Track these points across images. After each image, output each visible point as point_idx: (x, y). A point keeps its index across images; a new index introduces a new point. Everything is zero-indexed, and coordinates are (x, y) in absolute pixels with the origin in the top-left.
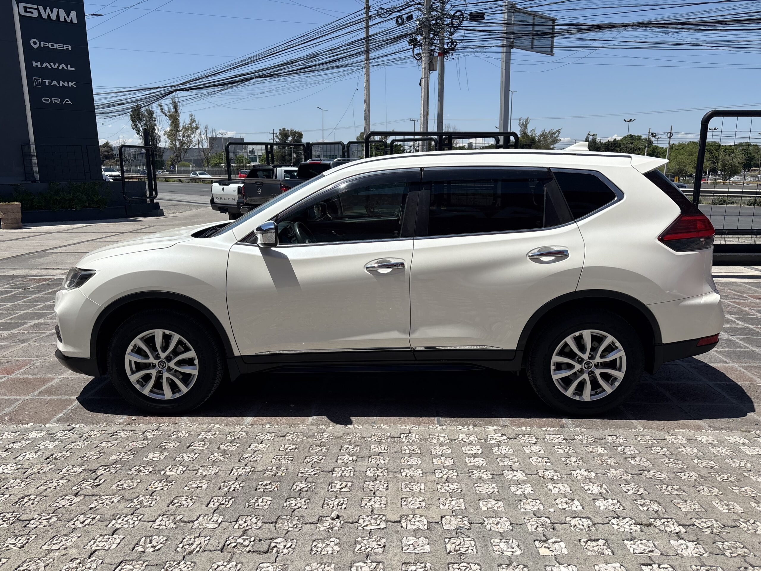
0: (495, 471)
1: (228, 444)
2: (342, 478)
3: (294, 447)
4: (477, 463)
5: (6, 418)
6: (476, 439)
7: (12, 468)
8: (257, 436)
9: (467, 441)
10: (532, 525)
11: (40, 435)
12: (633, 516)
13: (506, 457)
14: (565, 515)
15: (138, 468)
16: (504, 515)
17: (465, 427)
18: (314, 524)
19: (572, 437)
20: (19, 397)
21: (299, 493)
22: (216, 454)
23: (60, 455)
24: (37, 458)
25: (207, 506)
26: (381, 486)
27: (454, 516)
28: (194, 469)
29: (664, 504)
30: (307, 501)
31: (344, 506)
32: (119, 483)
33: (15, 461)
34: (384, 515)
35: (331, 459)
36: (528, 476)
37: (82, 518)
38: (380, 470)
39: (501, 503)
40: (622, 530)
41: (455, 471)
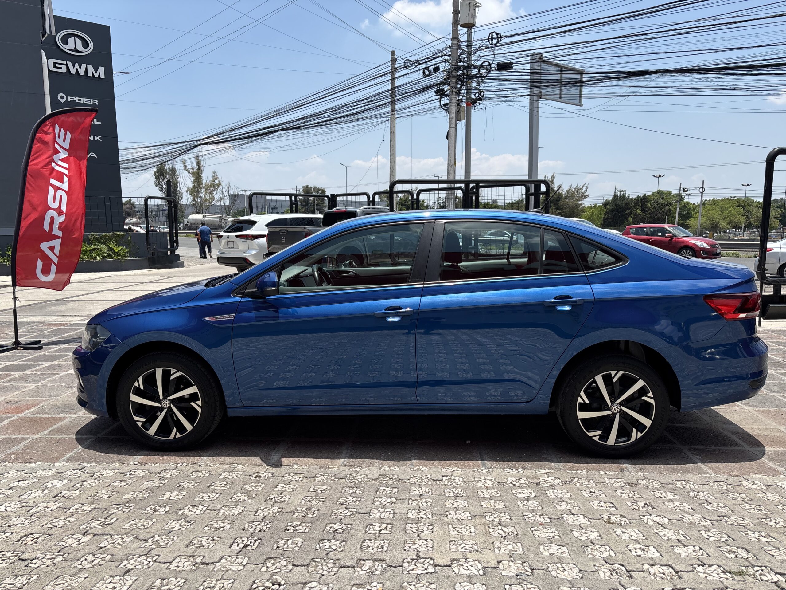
0: (553, 514)
1: (253, 484)
2: (381, 520)
3: (325, 488)
4: (531, 506)
5: (12, 457)
6: (527, 482)
7: (16, 506)
8: (283, 477)
9: (517, 484)
10: (604, 573)
11: (47, 473)
12: (720, 564)
13: (563, 501)
14: (641, 563)
15: (153, 507)
16: (570, 561)
17: (514, 470)
18: (351, 567)
19: (635, 481)
20: (28, 436)
21: (333, 534)
22: (239, 494)
23: (69, 493)
24: (44, 496)
25: (230, 547)
26: (425, 529)
27: (512, 561)
28: (215, 509)
29: (753, 551)
30: (342, 544)
31: (385, 549)
32: (132, 522)
33: (19, 499)
34: (431, 559)
35: (366, 500)
36: (591, 521)
37: (90, 558)
38: (423, 512)
39: (564, 549)
40: (710, 578)
41: (507, 514)
